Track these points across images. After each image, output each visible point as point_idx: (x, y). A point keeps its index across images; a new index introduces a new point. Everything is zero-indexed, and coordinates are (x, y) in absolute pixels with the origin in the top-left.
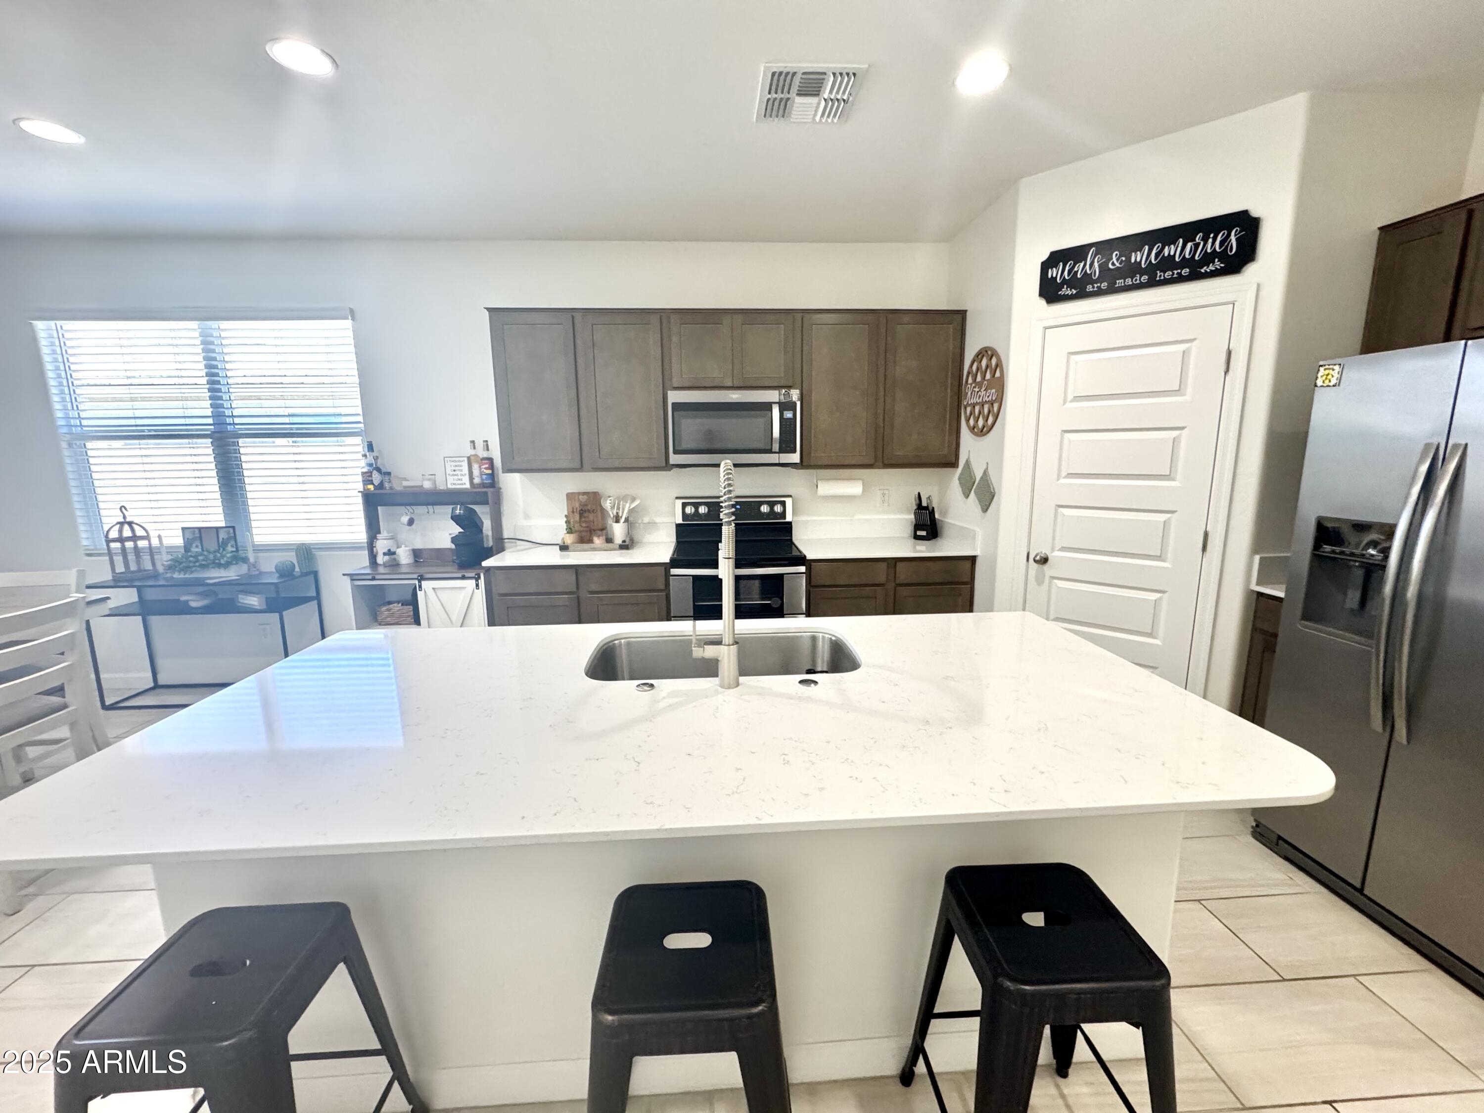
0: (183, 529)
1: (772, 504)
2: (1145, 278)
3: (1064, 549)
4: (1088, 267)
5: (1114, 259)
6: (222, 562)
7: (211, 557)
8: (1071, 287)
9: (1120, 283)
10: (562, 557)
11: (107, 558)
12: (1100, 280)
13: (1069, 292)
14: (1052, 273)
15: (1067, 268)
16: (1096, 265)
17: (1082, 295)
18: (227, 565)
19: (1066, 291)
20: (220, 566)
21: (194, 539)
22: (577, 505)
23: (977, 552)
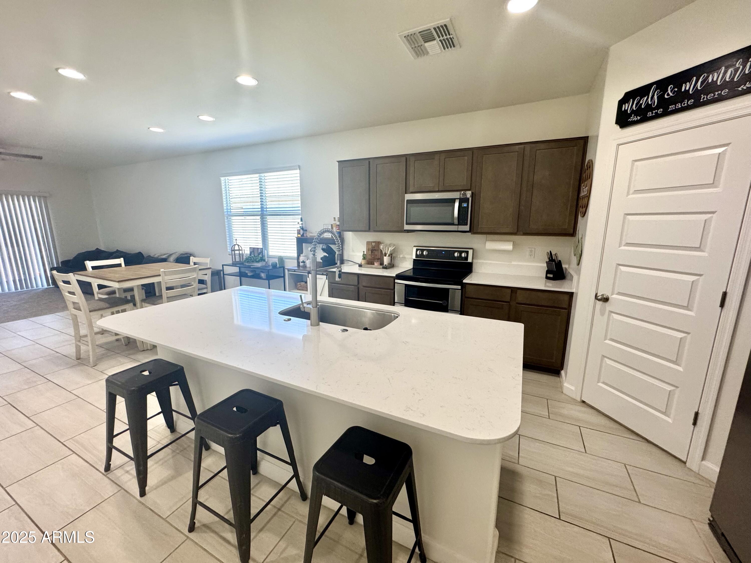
0: (250, 248)
1: (461, 252)
2: (691, 102)
3: (619, 294)
4: (649, 99)
5: (669, 91)
6: (257, 260)
7: (255, 258)
8: (637, 115)
9: (672, 107)
10: (359, 270)
11: (231, 256)
12: (658, 108)
13: (635, 119)
14: (625, 107)
15: (635, 102)
16: (656, 97)
17: (645, 119)
18: (258, 262)
19: (634, 118)
20: (257, 262)
21: (252, 252)
22: (371, 247)
23: (574, 291)
